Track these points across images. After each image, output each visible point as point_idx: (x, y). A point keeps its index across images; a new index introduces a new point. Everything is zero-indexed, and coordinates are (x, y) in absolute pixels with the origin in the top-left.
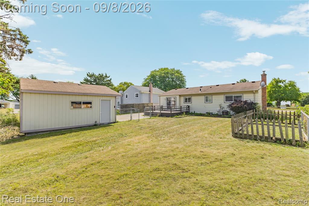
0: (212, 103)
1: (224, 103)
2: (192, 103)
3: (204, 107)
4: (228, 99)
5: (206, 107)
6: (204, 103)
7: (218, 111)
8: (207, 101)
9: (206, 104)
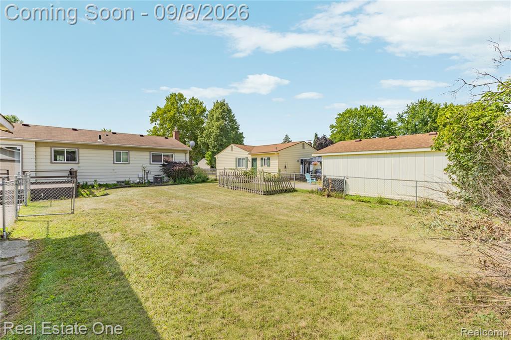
0: (129, 164)
1: (150, 164)
2: (78, 163)
3: (112, 171)
4: (156, 158)
5: (115, 171)
6: (113, 165)
7: (141, 177)
8: (119, 159)
9: (115, 165)
